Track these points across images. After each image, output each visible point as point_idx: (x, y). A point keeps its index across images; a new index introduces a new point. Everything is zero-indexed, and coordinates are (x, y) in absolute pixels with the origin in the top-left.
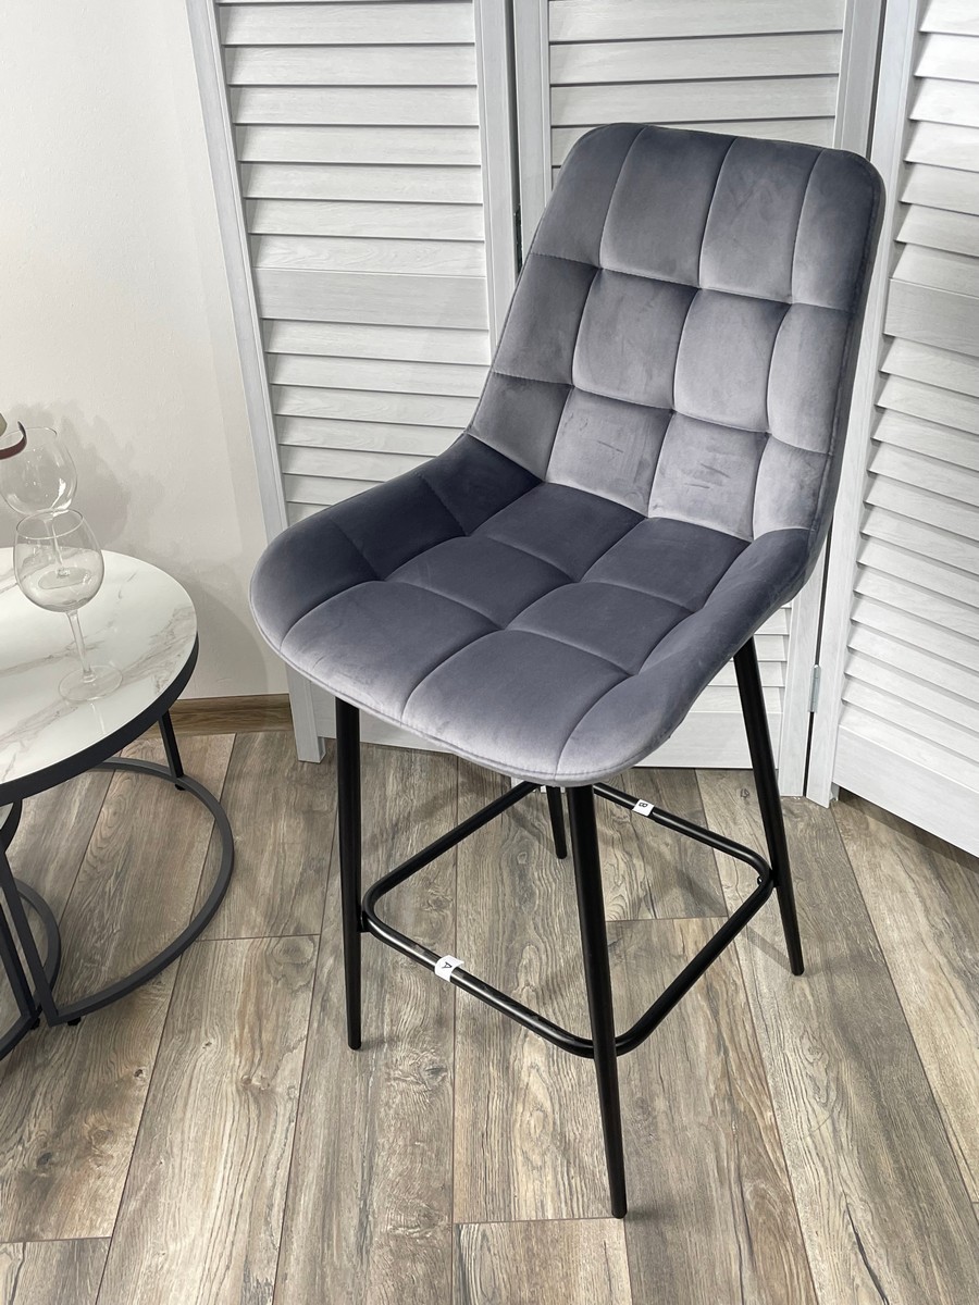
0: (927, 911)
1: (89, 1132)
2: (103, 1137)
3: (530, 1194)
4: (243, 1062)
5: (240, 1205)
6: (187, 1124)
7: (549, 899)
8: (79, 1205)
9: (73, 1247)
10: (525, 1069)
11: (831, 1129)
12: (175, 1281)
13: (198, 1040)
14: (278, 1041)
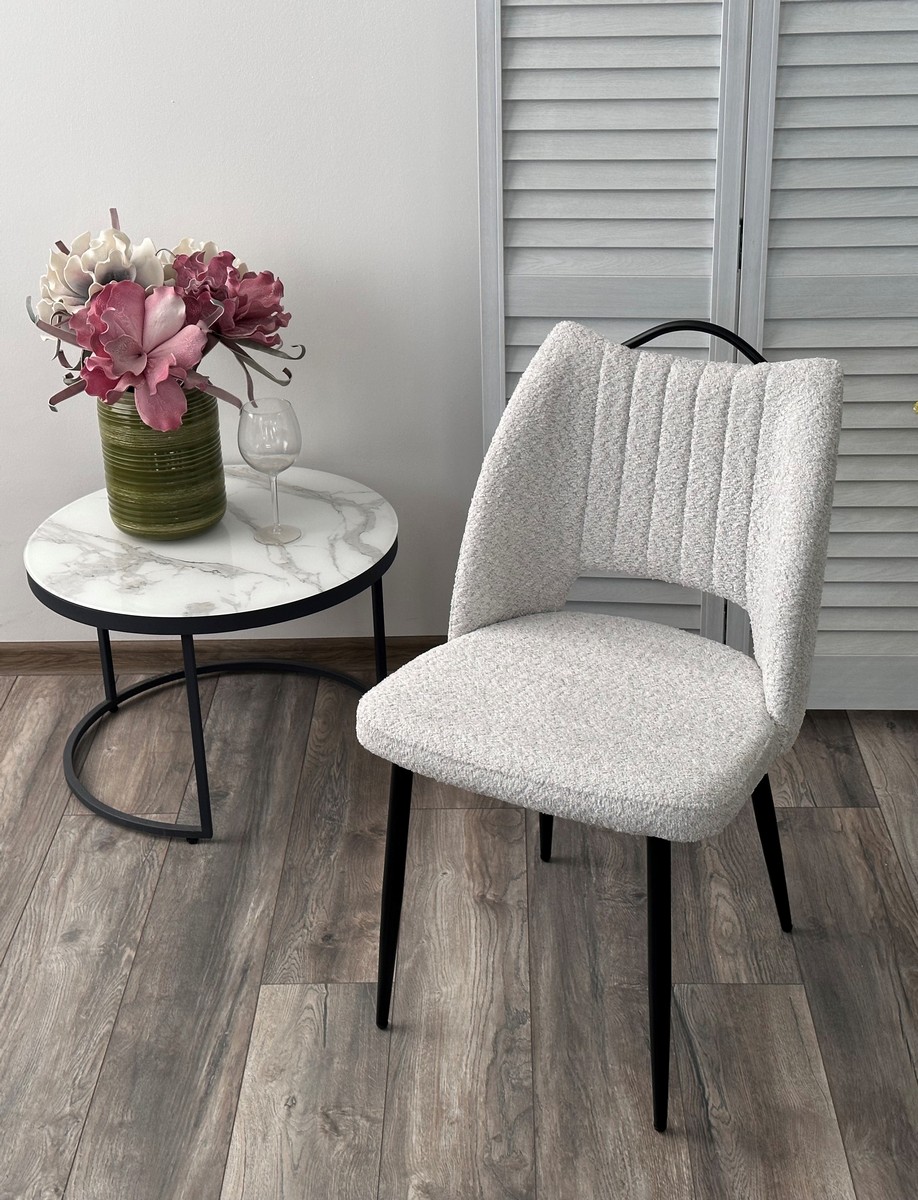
1: (360, 924)
2: (373, 927)
3: (726, 969)
4: (476, 885)
5: (493, 968)
8: (364, 964)
9: (366, 987)
10: (713, 896)
12: (451, 1009)
13: (435, 871)
14: (503, 873)
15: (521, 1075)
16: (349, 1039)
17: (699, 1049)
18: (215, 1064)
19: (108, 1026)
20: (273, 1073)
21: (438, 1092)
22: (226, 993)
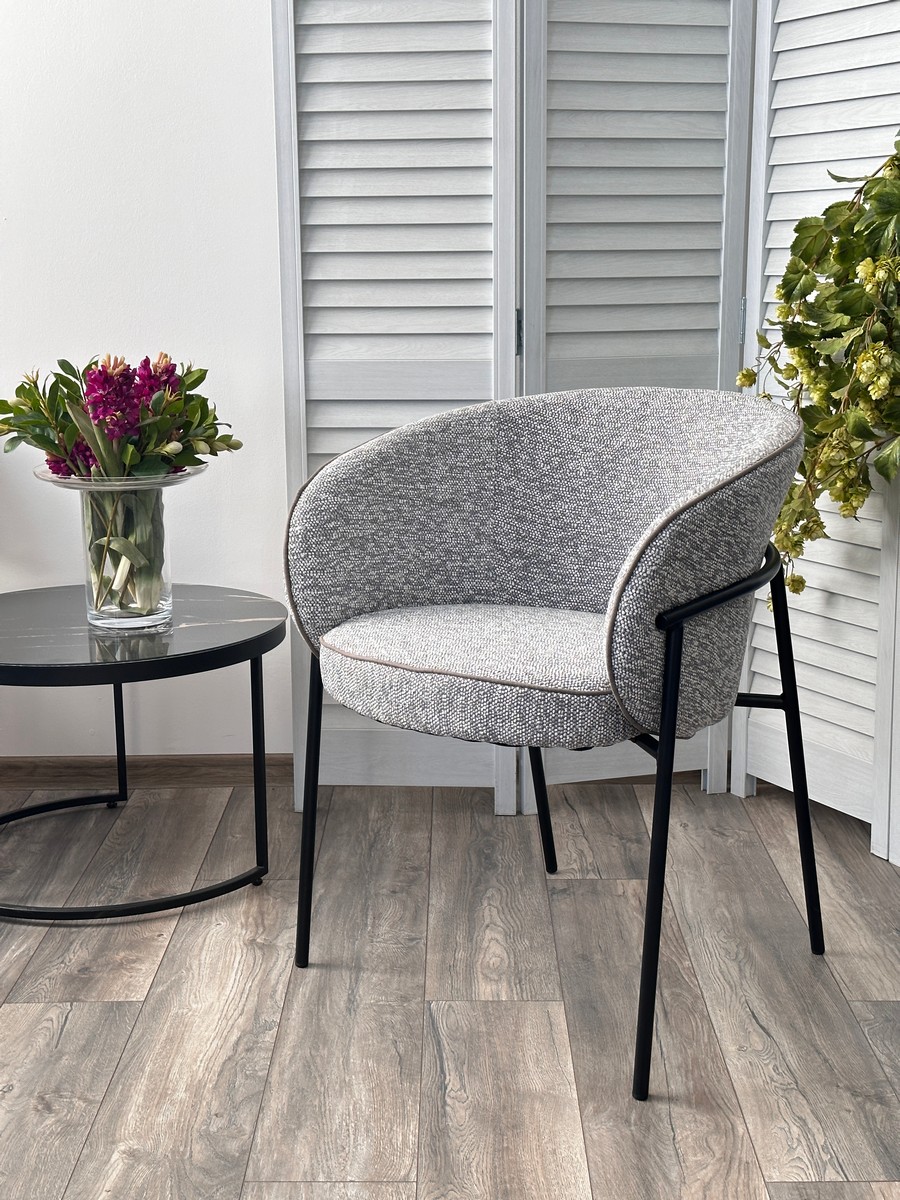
0: (833, 881)
1: (121, 960)
2: (134, 962)
3: (488, 990)
4: (249, 932)
5: (250, 990)
6: (203, 958)
7: (510, 868)
8: (116, 988)
9: (113, 1004)
10: (486, 940)
11: (737, 969)
12: (198, 1020)
13: (209, 923)
14: (278, 923)
15: (257, 1068)
16: (82, 1042)
17: (447, 1048)
21: (166, 1080)
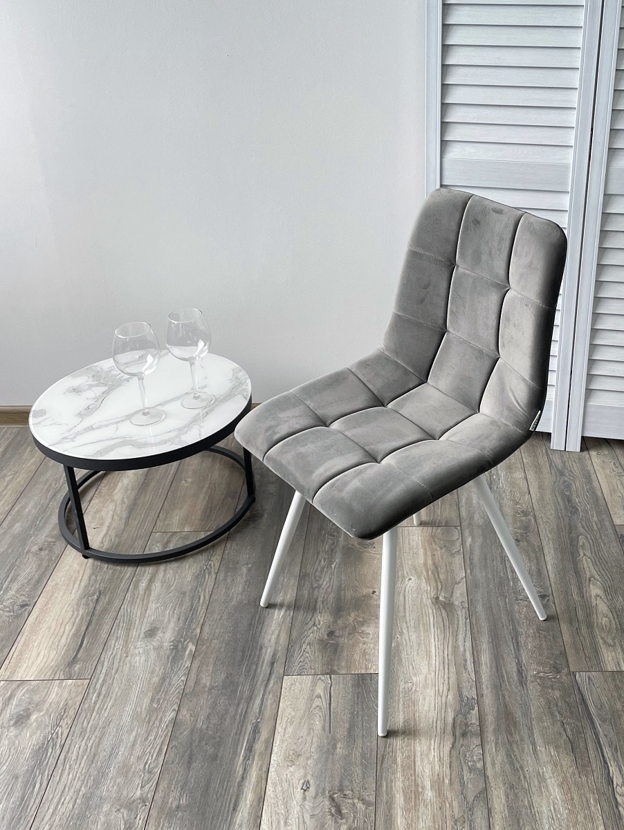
1: (353, 621)
2: (363, 624)
4: (432, 588)
5: (448, 659)
6: (408, 619)
7: (587, 512)
8: (357, 657)
10: (593, 596)
12: (420, 696)
14: (450, 579)
15: (475, 758)
16: (347, 725)
18: (250, 749)
19: (173, 713)
20: (292, 758)
21: (415, 775)
22: (259, 683)
